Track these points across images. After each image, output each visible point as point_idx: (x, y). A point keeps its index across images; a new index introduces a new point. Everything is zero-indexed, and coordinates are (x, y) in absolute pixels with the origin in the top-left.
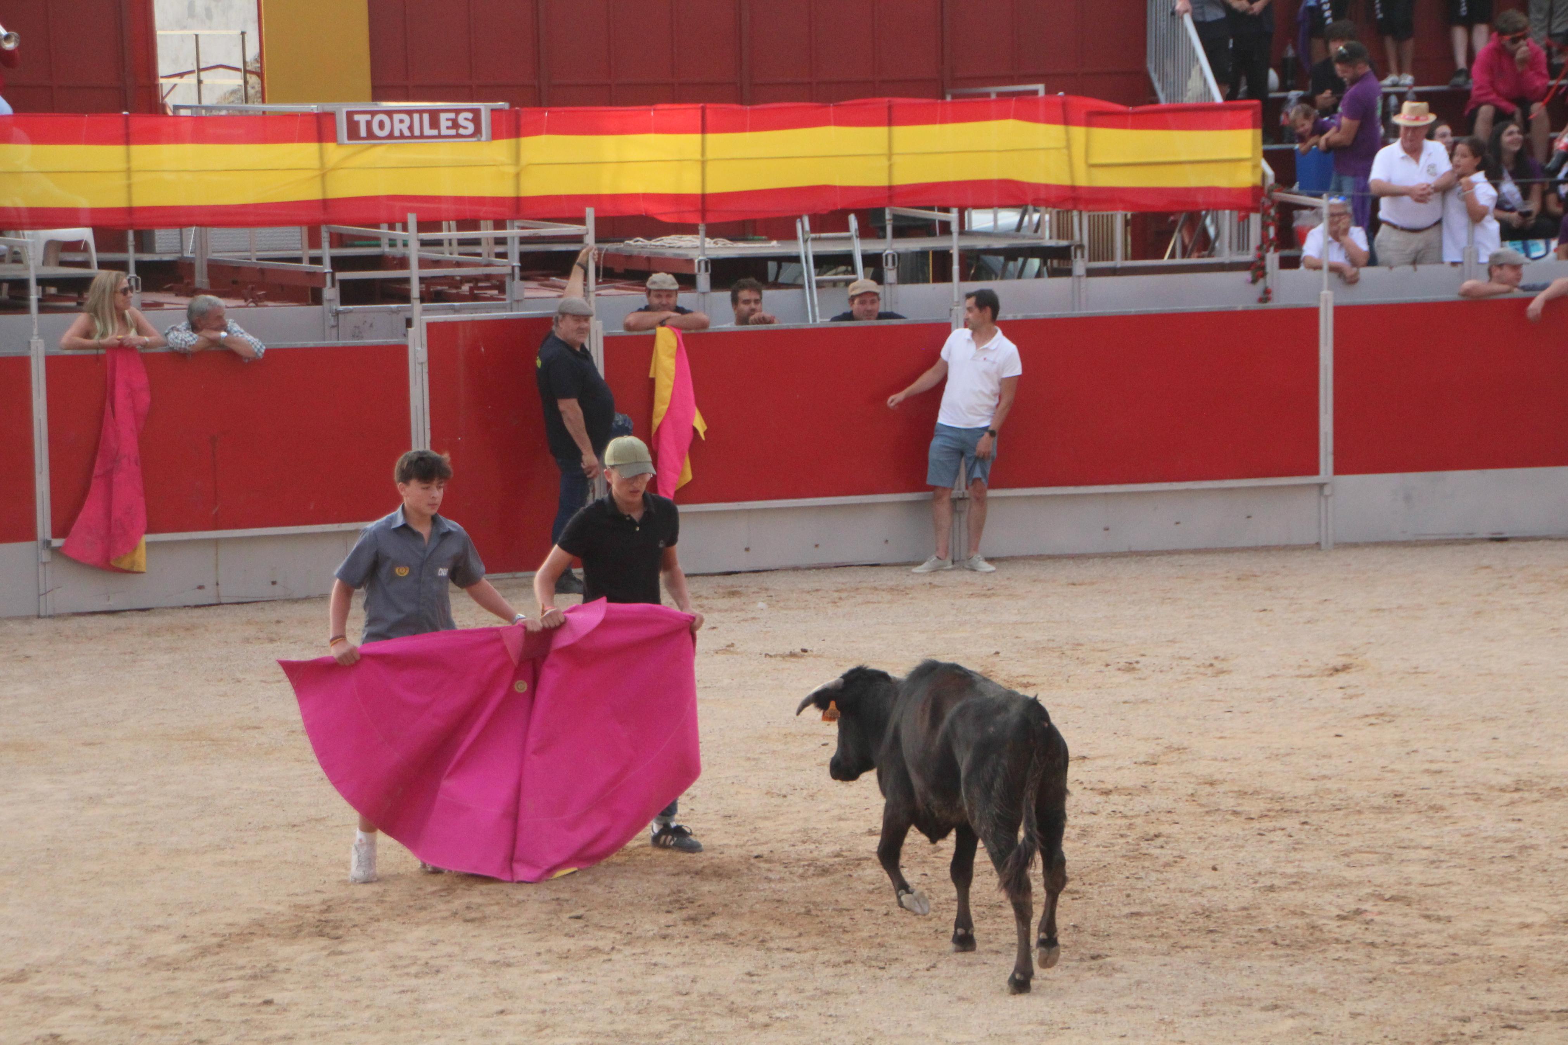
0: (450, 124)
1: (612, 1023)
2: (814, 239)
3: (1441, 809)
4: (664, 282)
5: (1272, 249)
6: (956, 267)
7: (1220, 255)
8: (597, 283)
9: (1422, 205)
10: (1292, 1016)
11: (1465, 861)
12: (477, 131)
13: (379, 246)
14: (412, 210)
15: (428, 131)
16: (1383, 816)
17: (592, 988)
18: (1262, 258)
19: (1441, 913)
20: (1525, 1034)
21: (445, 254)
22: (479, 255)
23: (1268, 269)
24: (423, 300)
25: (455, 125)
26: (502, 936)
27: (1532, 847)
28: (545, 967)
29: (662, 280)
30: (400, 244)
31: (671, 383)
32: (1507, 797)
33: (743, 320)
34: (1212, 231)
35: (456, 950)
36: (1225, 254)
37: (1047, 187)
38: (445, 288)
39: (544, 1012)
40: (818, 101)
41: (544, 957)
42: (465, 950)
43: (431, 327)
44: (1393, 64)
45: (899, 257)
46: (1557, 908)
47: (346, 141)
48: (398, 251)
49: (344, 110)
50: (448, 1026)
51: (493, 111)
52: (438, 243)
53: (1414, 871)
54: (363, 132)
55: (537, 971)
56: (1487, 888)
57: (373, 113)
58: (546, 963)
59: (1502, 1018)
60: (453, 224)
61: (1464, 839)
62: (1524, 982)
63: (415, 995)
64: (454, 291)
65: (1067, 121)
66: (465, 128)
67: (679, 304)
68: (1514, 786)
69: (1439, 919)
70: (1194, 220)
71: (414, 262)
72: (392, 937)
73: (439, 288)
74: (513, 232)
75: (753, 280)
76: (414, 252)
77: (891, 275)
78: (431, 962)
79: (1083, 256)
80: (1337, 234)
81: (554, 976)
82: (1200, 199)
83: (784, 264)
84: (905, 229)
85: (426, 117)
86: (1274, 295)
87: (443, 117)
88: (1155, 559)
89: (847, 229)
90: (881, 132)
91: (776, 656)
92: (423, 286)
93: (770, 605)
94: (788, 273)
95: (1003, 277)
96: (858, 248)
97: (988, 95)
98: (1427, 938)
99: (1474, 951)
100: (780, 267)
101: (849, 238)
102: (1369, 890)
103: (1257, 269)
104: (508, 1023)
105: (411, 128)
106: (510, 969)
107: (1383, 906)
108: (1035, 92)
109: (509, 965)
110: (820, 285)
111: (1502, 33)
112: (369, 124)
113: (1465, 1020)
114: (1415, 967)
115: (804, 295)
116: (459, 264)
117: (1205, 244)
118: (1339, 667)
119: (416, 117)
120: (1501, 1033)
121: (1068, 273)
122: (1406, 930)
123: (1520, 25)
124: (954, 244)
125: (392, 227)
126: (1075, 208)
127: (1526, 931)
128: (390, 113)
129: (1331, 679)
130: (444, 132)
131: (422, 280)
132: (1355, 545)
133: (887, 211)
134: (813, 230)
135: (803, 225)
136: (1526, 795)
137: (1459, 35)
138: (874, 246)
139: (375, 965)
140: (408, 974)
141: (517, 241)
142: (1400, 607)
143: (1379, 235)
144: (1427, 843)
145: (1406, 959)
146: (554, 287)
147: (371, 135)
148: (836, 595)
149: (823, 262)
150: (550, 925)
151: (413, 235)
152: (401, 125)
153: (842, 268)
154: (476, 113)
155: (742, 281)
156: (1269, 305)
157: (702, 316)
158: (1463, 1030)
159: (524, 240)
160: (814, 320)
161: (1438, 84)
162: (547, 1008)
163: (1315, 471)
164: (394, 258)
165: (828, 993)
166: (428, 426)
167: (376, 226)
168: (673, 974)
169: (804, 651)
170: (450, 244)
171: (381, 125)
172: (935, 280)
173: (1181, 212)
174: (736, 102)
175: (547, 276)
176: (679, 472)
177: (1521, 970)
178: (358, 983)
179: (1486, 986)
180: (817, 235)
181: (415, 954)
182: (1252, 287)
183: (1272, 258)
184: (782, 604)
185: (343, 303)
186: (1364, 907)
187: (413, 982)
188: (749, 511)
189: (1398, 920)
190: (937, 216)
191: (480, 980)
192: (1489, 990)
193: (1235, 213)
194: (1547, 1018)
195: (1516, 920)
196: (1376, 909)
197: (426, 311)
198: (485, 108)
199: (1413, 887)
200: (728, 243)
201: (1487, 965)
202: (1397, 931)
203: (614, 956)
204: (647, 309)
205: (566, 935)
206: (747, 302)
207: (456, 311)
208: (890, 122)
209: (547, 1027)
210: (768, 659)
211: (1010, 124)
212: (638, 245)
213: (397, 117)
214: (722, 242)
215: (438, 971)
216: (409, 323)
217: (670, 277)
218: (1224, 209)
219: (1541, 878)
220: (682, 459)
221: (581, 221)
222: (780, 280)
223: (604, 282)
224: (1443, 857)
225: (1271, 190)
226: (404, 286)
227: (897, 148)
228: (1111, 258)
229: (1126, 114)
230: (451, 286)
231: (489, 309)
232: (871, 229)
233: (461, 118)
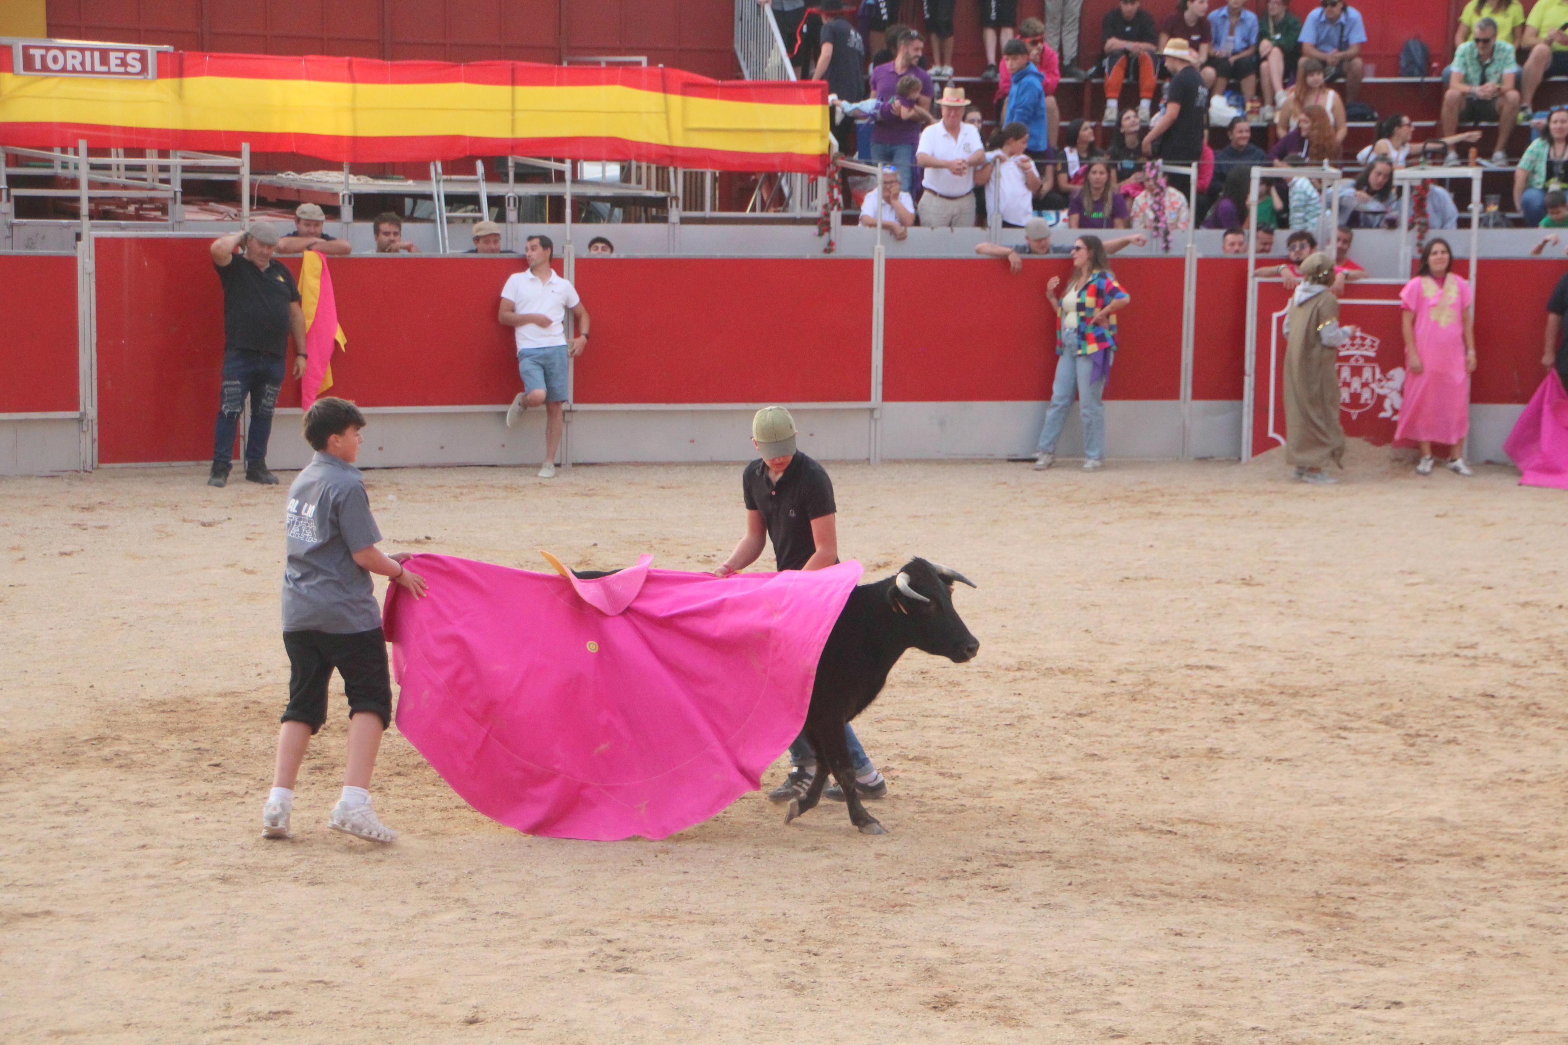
0: (119, 62)
1: (243, 857)
2: (445, 181)
3: (957, 684)
4: (314, 213)
5: (836, 208)
6: (568, 211)
7: (793, 211)
8: (251, 210)
9: (957, 177)
10: (827, 857)
11: (975, 728)
12: (144, 70)
13: (52, 167)
14: (83, 137)
15: (98, 67)
16: (911, 690)
17: (226, 826)
18: (827, 215)
19: (954, 771)
20: (1014, 871)
21: (113, 177)
22: (145, 180)
23: (832, 225)
24: (91, 217)
25: (124, 63)
26: (147, 780)
27: (1029, 717)
28: (185, 808)
29: (310, 210)
30: (71, 167)
31: (316, 301)
32: (1011, 675)
33: (382, 249)
34: (786, 190)
35: (104, 792)
36: (797, 210)
37: (649, 145)
38: (113, 208)
39: (182, 847)
40: (450, 60)
41: (183, 799)
42: (112, 792)
43: (98, 241)
44: (936, 57)
45: (520, 200)
46: (1045, 767)
47: (22, 72)
48: (70, 173)
49: (21, 44)
50: (94, 858)
51: (159, 53)
52: (107, 167)
53: (933, 736)
54: (38, 65)
55: (177, 812)
56: (991, 751)
57: (48, 49)
58: (186, 804)
59: (996, 858)
60: (121, 151)
61: (975, 710)
62: (1016, 828)
63: (65, 831)
64: (121, 211)
65: (665, 89)
66: (133, 66)
67: (325, 232)
68: (1017, 666)
69: (951, 776)
70: (772, 179)
71: (84, 184)
72: (45, 780)
73: (107, 207)
74: (175, 161)
75: (393, 214)
76: (84, 175)
77: (512, 214)
78: (81, 802)
79: (677, 206)
80: (889, 198)
81: (192, 816)
82: (776, 161)
83: (419, 201)
84: (525, 175)
85: (97, 55)
86: (837, 247)
87: (112, 55)
88: (732, 468)
89: (473, 172)
90: (505, 91)
91: (402, 542)
92: (93, 205)
93: (399, 498)
94: (422, 209)
95: (609, 221)
96: (484, 190)
97: (599, 63)
98: (941, 792)
99: (978, 802)
100: (415, 203)
101: (476, 181)
102: (897, 752)
103: (823, 225)
104: (148, 857)
105: (83, 64)
106: (153, 810)
107: (907, 765)
108: (639, 63)
109: (152, 806)
110: (450, 221)
111: (1024, 35)
112: (43, 58)
113: (968, 860)
114: (929, 816)
115: (436, 229)
116: (125, 187)
117: (780, 200)
118: (881, 563)
119: (88, 54)
120: (995, 870)
121: (665, 220)
122: (924, 785)
123: (1039, 31)
124: (568, 191)
125: (64, 151)
126: (672, 164)
127: (1021, 786)
128: (63, 49)
129: (874, 574)
130: (113, 69)
131: (91, 199)
132: (898, 462)
133: (510, 159)
134: (445, 171)
135: (436, 168)
136: (1026, 673)
137: (990, 36)
138: (498, 189)
139: (29, 804)
140: (58, 812)
141: (179, 169)
142: (932, 515)
143: (922, 200)
144: (945, 713)
145: (923, 809)
146: (212, 211)
147: (45, 68)
148: (458, 491)
149: (453, 201)
150: (191, 772)
151: (83, 159)
152: (73, 60)
153: (471, 207)
154: (143, 54)
155: (384, 214)
156: (832, 255)
157: (345, 243)
158: (965, 868)
159: (185, 169)
160: (444, 251)
161: (974, 75)
162: (185, 843)
163: (867, 398)
164: (66, 179)
165: (436, 834)
166: (94, 329)
167: (50, 149)
168: (300, 816)
169: (428, 538)
170: (118, 169)
172: (552, 221)
173: (761, 172)
174: (379, 58)
175: (206, 202)
176: (321, 379)
177: (1014, 819)
178: (12, 820)
179: (986, 831)
180: (448, 177)
181: (67, 794)
182: (818, 238)
183: (836, 216)
184: (409, 497)
185: (17, 216)
186: (891, 765)
187: (64, 819)
188: (383, 416)
189: (918, 777)
190: (553, 165)
191: (124, 818)
192: (988, 835)
193: (806, 176)
194: (1032, 858)
195: (1014, 777)
196: (901, 767)
197: (94, 227)
198: (151, 49)
199: (931, 749)
200: (370, 180)
201: (988, 814)
202: (918, 786)
203: (247, 799)
204: (295, 234)
205: (205, 780)
206: (387, 234)
207: (122, 228)
208: (514, 82)
209: (184, 860)
210: (396, 544)
211: (617, 89)
212: (289, 178)
213: (69, 53)
214: (364, 179)
215: (87, 810)
216: (78, 237)
217: (318, 208)
218: (797, 171)
219: (1035, 743)
220: (324, 367)
221: (237, 154)
222: (416, 215)
223: (258, 209)
224: (957, 724)
225: (835, 158)
226: (74, 204)
227: (519, 105)
228: (702, 209)
229: (716, 86)
230: (118, 206)
231: (152, 228)
232: (495, 174)
233: (130, 57)
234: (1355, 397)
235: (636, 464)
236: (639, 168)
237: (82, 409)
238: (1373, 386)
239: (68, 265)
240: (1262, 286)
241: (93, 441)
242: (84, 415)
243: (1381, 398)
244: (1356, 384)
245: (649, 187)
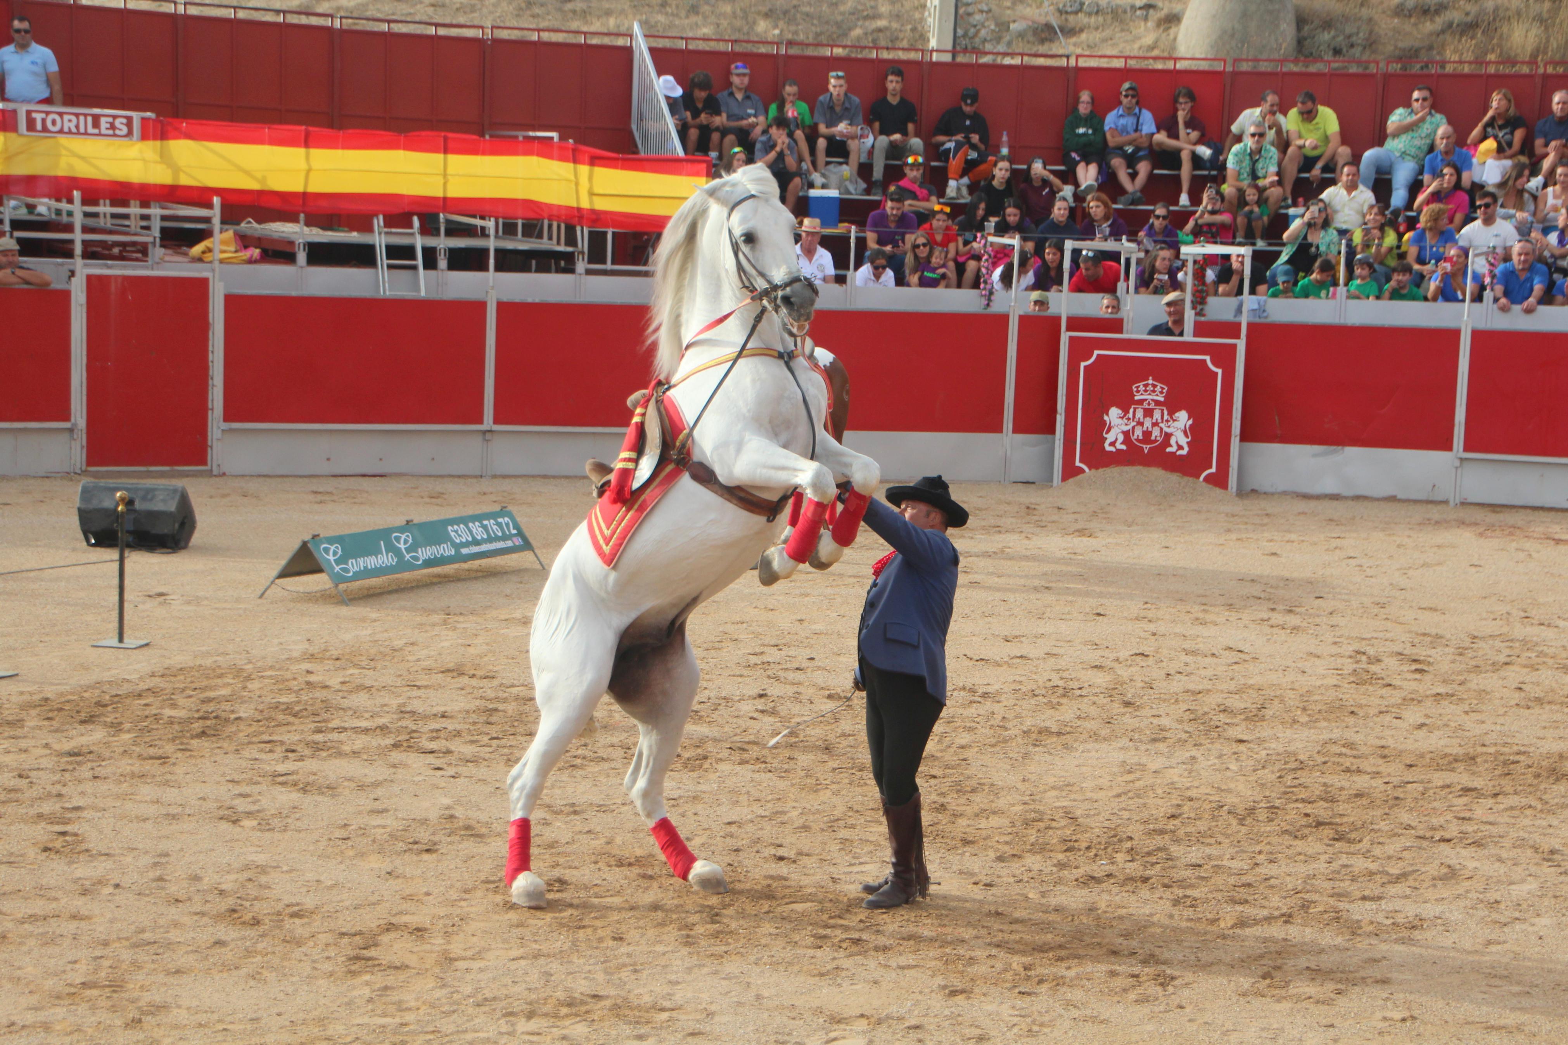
0: (108, 126)
2: (386, 233)
6: (492, 261)
12: (130, 133)
14: (77, 188)
15: (90, 130)
21: (101, 223)
22: (128, 226)
24: (84, 257)
25: (112, 127)
30: (64, 214)
37: (559, 206)
38: (99, 249)
40: (392, 131)
43: (89, 278)
45: (449, 251)
47: (25, 132)
48: (65, 219)
49: (25, 109)
51: (144, 120)
52: (96, 215)
54: (39, 126)
57: (47, 113)
60: (108, 202)
64: (106, 252)
65: (575, 161)
66: (120, 130)
71: (77, 229)
73: (95, 249)
74: (155, 211)
76: (78, 220)
77: (443, 263)
79: (583, 260)
84: (454, 230)
85: (90, 119)
87: (103, 120)
89: (410, 225)
90: (438, 158)
92: (84, 247)
96: (419, 242)
97: (517, 137)
101: (412, 234)
105: (77, 127)
108: (552, 138)
110: (390, 267)
112: (44, 121)
115: (377, 274)
119: (82, 118)
121: (570, 270)
124: (491, 245)
126: (579, 223)
128: (61, 115)
130: (104, 131)
131: (83, 242)
133: (441, 215)
134: (386, 226)
135: (378, 222)
138: (431, 242)
141: (158, 218)
147: (45, 130)
149: (393, 251)
151: (78, 208)
152: (69, 124)
153: (407, 256)
154: (130, 119)
159: (164, 218)
160: (384, 292)
164: (61, 224)
166: (85, 352)
170: (105, 216)
171: (54, 122)
172: (476, 270)
174: (329, 128)
175: (179, 246)
180: (389, 230)
188: (331, 431)
190: (478, 222)
197: (85, 265)
198: (136, 116)
200: (322, 231)
207: (109, 267)
208: (446, 151)
211: (534, 160)
212: (251, 228)
213: (66, 117)
214: (315, 230)
216: (72, 273)
221: (210, 206)
226: (69, 246)
227: (450, 171)
228: (604, 262)
229: (617, 159)
230: (104, 248)
231: (134, 268)
232: (429, 228)
233: (117, 123)
234: (1147, 434)
235: (545, 477)
236: (550, 227)
237: (73, 419)
238: (1161, 425)
239: (65, 296)
240: (1071, 338)
241: (82, 447)
242: (75, 425)
243: (1168, 436)
244: (1148, 423)
245: (558, 243)
